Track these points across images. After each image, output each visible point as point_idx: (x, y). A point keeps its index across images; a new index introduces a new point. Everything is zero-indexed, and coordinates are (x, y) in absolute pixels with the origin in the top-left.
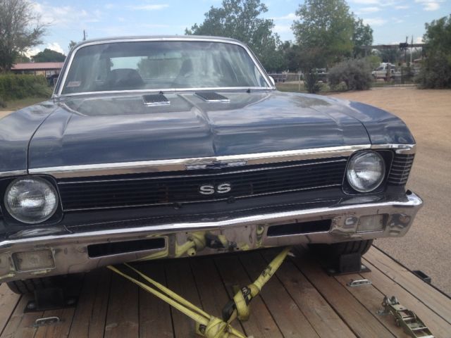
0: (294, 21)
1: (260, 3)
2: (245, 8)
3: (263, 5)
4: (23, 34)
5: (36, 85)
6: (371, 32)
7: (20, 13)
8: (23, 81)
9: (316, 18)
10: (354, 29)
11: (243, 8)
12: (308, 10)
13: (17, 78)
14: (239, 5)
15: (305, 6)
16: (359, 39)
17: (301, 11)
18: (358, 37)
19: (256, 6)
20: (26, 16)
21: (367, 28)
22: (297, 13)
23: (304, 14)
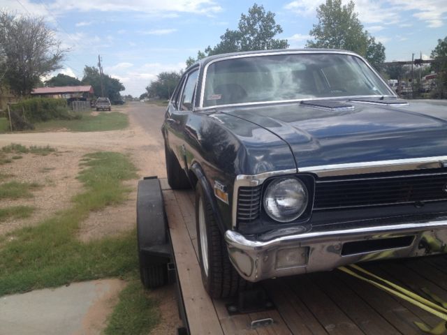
0: (308, 41)
1: (276, 25)
2: (261, 29)
3: (278, 26)
4: (43, 59)
5: (59, 108)
6: (384, 49)
7: (41, 39)
8: (48, 104)
9: (330, 37)
10: (366, 47)
11: (259, 29)
12: (322, 30)
13: (42, 101)
14: (255, 27)
15: (319, 26)
16: (371, 56)
17: (315, 31)
18: (370, 55)
19: (271, 28)
20: (48, 43)
21: (379, 46)
22: (311, 33)
23: (317, 34)
